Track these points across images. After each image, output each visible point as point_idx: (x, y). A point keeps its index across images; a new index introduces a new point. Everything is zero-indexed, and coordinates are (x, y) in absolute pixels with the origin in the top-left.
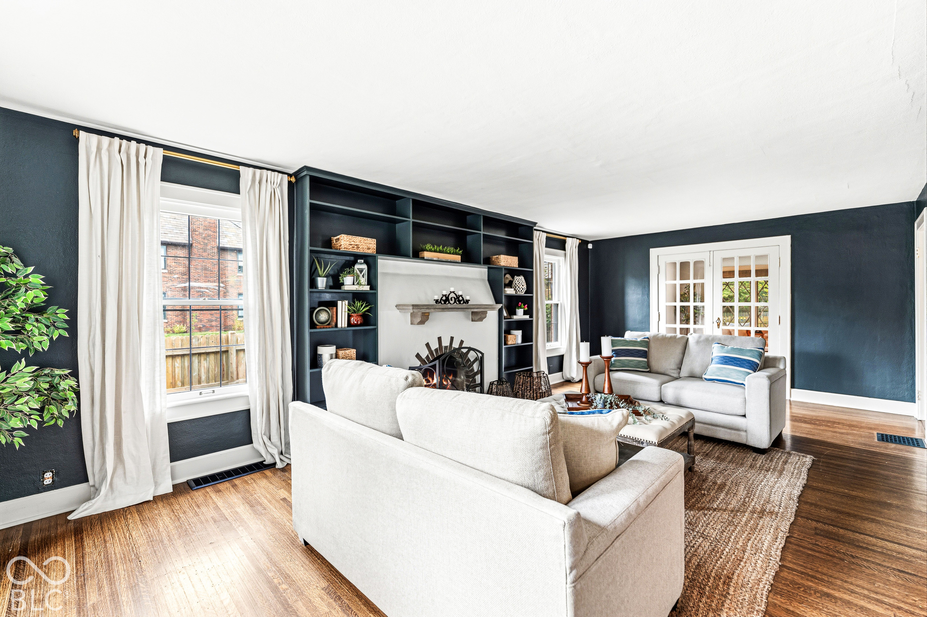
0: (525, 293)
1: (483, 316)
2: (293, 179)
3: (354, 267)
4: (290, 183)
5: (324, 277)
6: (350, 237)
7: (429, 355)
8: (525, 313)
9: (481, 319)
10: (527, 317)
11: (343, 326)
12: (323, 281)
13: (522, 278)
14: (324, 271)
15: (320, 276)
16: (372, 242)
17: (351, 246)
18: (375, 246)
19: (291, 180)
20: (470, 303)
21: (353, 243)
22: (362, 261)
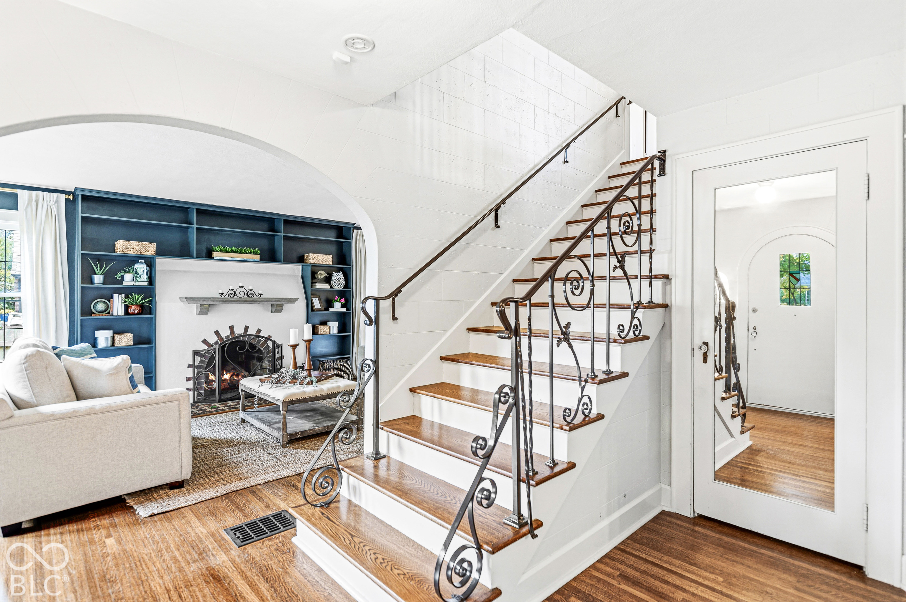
0: (344, 288)
1: (279, 308)
2: (71, 197)
3: (134, 266)
4: (67, 200)
5: (101, 275)
6: (127, 242)
7: (218, 341)
8: (342, 306)
9: (280, 311)
10: (344, 310)
11: (119, 314)
12: (100, 278)
13: (341, 274)
14: (100, 270)
15: (96, 274)
16: (152, 246)
17: (127, 250)
18: (155, 249)
19: (69, 197)
20: (262, 296)
21: (129, 247)
22: (143, 261)
